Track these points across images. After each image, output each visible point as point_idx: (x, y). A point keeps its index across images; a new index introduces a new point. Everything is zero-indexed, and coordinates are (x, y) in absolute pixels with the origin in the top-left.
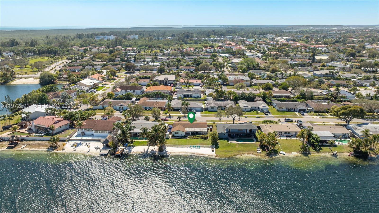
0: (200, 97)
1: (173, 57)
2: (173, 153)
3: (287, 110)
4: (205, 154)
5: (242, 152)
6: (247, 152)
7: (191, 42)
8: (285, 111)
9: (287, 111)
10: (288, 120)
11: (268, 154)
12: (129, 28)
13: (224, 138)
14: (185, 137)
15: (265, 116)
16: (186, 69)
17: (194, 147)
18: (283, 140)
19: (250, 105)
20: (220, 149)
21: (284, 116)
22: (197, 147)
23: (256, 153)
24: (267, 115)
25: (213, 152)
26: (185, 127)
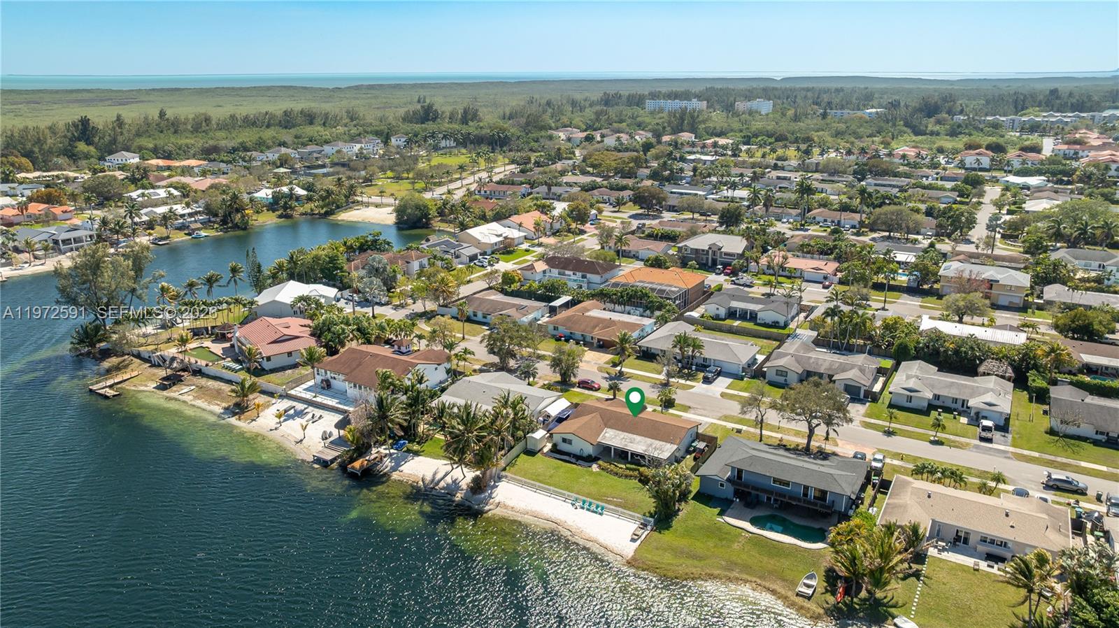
0: (782, 324)
1: (825, 175)
2: (506, 507)
3: (1099, 437)
4: (602, 540)
5: (741, 572)
6: (760, 578)
7: (937, 128)
8: (1085, 439)
9: (1096, 443)
10: (1058, 483)
11: (839, 610)
12: (779, 79)
13: (717, 495)
14: (590, 460)
15: (977, 442)
16: (829, 220)
17: (586, 506)
18: (952, 569)
19: (932, 386)
20: (667, 537)
21: (1065, 460)
22: (593, 508)
23: (790, 594)
24: (989, 440)
25: (633, 540)
26: (606, 425)
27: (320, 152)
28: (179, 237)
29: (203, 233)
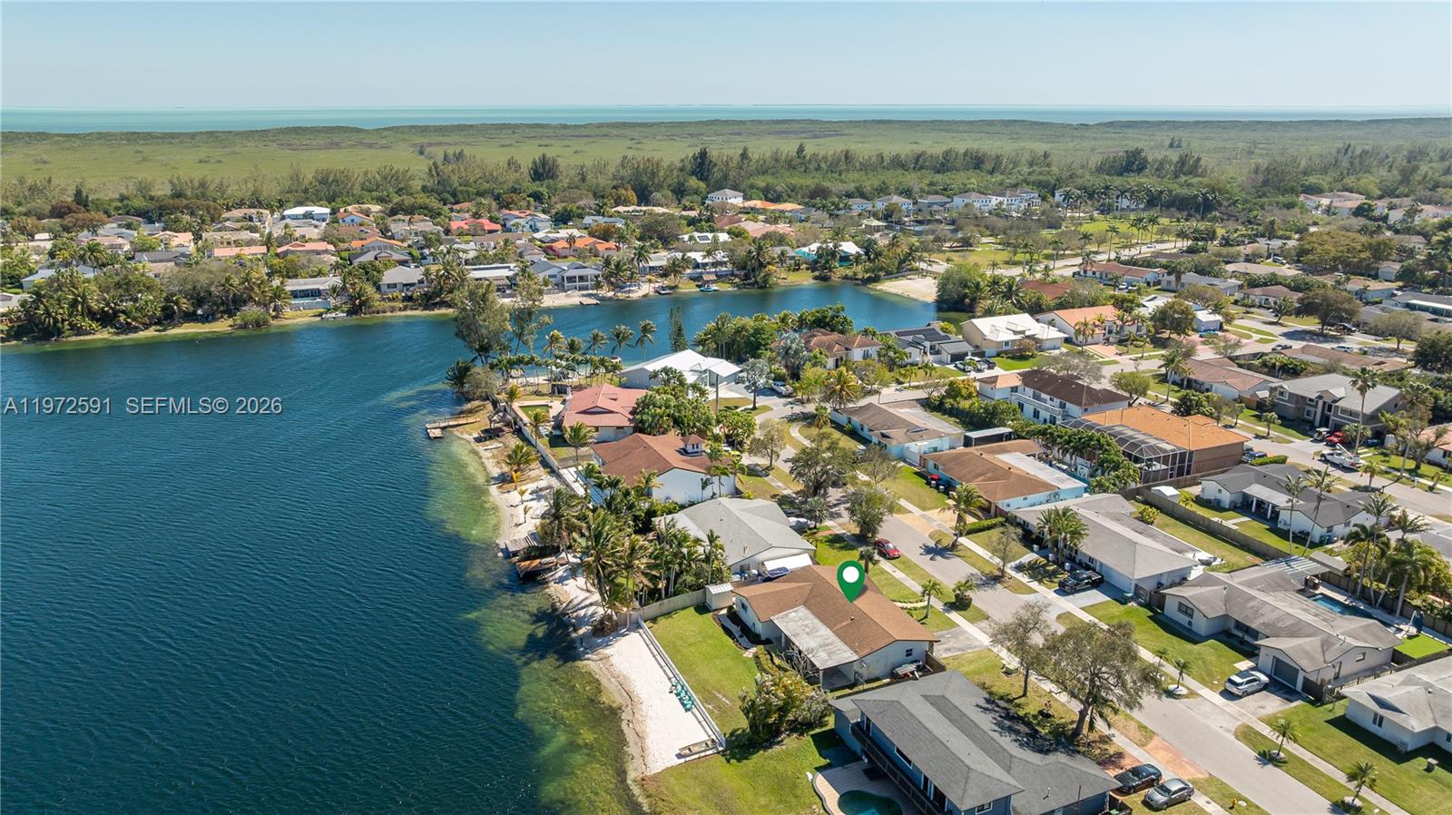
13: (848, 744)
14: (754, 640)
17: (683, 693)
22: (685, 698)
25: (679, 756)
26: (806, 604)
27: (943, 205)
28: (689, 288)
29: (714, 287)
